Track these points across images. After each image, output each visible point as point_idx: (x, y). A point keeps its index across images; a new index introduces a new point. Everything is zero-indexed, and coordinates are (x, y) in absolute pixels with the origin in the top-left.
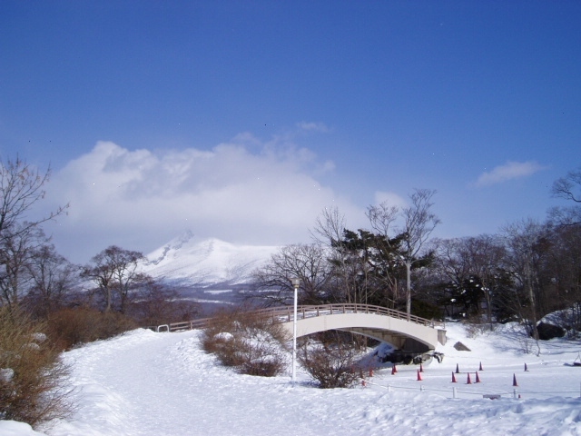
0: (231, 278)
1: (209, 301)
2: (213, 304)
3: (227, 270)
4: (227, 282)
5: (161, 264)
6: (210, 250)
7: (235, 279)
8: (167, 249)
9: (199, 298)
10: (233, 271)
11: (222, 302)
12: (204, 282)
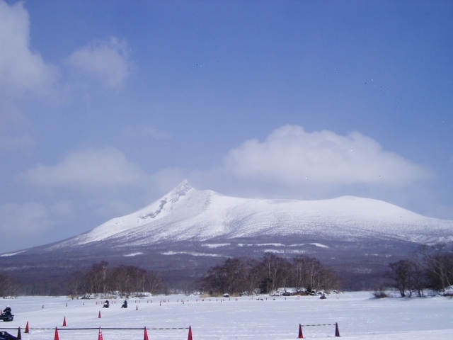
0: (229, 231)
1: (207, 255)
2: (212, 257)
3: (225, 224)
4: (224, 235)
5: (158, 217)
6: (207, 203)
7: (233, 232)
8: (164, 202)
9: (197, 251)
10: (231, 225)
11: (220, 256)
12: (202, 236)
